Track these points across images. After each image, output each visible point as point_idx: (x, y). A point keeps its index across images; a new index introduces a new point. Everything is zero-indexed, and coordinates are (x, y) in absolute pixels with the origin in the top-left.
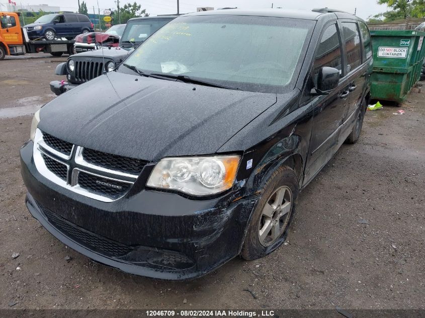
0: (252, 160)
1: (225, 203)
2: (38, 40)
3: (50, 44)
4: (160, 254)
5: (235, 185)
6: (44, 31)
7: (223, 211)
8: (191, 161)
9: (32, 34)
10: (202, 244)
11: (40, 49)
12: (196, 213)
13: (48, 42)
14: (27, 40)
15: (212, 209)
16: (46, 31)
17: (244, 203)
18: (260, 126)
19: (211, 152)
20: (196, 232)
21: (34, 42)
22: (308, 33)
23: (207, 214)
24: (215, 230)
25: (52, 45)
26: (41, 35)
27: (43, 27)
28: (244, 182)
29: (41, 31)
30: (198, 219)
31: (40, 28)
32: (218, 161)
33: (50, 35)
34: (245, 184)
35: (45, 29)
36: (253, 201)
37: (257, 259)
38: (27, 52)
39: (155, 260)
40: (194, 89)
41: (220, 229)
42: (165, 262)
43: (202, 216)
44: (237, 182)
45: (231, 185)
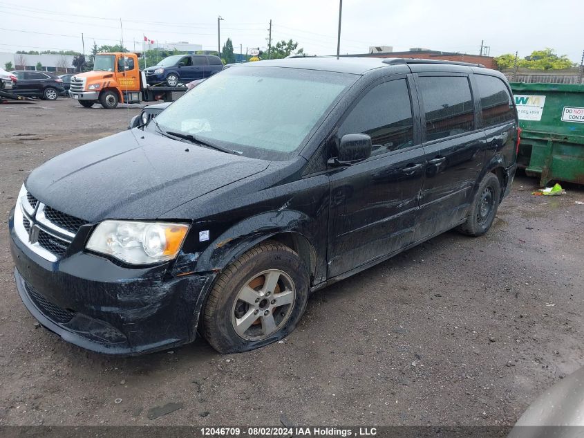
0: (208, 231)
1: (159, 275)
2: (159, 86)
3: (171, 91)
4: (103, 327)
5: (179, 258)
6: (165, 76)
7: (156, 283)
8: (135, 225)
9: (152, 78)
10: (130, 317)
11: (159, 97)
12: (120, 281)
13: (168, 88)
14: (145, 85)
15: (139, 279)
16: (168, 76)
17: (190, 278)
18: (227, 195)
19: (152, 217)
20: (120, 301)
21: (153, 88)
22: (344, 91)
23: (133, 283)
24: (147, 304)
25: (173, 93)
26: (163, 80)
27: (165, 70)
28: (197, 255)
29: (163, 75)
30: (122, 288)
31: (161, 71)
32: (159, 228)
33: (172, 81)
34: (198, 259)
35: (168, 73)
36: (203, 278)
37: (232, 353)
38: (144, 100)
39: (98, 331)
40: (187, 150)
41: (154, 304)
42: (107, 335)
43: (126, 285)
44: (183, 254)
45: (173, 257)
